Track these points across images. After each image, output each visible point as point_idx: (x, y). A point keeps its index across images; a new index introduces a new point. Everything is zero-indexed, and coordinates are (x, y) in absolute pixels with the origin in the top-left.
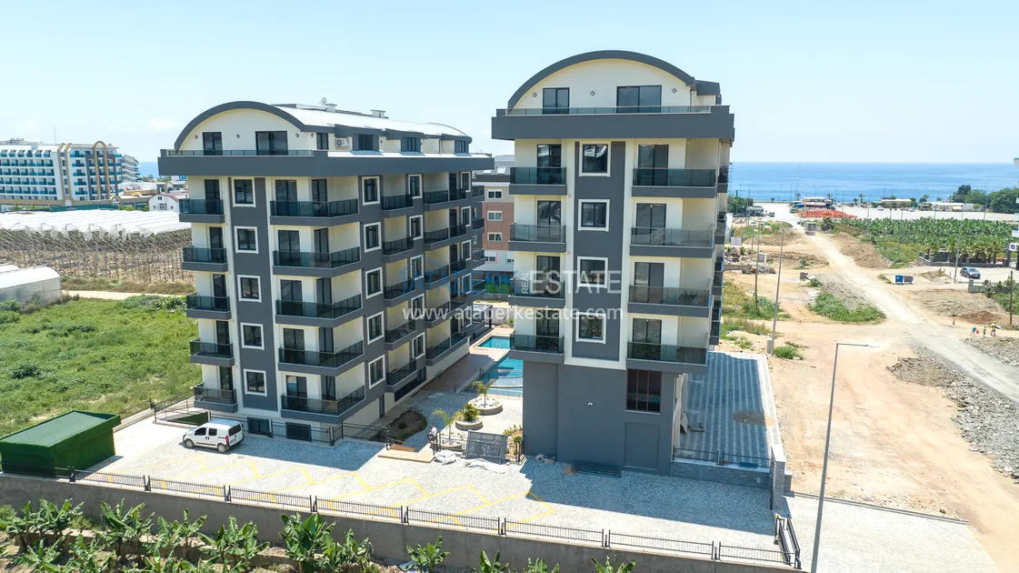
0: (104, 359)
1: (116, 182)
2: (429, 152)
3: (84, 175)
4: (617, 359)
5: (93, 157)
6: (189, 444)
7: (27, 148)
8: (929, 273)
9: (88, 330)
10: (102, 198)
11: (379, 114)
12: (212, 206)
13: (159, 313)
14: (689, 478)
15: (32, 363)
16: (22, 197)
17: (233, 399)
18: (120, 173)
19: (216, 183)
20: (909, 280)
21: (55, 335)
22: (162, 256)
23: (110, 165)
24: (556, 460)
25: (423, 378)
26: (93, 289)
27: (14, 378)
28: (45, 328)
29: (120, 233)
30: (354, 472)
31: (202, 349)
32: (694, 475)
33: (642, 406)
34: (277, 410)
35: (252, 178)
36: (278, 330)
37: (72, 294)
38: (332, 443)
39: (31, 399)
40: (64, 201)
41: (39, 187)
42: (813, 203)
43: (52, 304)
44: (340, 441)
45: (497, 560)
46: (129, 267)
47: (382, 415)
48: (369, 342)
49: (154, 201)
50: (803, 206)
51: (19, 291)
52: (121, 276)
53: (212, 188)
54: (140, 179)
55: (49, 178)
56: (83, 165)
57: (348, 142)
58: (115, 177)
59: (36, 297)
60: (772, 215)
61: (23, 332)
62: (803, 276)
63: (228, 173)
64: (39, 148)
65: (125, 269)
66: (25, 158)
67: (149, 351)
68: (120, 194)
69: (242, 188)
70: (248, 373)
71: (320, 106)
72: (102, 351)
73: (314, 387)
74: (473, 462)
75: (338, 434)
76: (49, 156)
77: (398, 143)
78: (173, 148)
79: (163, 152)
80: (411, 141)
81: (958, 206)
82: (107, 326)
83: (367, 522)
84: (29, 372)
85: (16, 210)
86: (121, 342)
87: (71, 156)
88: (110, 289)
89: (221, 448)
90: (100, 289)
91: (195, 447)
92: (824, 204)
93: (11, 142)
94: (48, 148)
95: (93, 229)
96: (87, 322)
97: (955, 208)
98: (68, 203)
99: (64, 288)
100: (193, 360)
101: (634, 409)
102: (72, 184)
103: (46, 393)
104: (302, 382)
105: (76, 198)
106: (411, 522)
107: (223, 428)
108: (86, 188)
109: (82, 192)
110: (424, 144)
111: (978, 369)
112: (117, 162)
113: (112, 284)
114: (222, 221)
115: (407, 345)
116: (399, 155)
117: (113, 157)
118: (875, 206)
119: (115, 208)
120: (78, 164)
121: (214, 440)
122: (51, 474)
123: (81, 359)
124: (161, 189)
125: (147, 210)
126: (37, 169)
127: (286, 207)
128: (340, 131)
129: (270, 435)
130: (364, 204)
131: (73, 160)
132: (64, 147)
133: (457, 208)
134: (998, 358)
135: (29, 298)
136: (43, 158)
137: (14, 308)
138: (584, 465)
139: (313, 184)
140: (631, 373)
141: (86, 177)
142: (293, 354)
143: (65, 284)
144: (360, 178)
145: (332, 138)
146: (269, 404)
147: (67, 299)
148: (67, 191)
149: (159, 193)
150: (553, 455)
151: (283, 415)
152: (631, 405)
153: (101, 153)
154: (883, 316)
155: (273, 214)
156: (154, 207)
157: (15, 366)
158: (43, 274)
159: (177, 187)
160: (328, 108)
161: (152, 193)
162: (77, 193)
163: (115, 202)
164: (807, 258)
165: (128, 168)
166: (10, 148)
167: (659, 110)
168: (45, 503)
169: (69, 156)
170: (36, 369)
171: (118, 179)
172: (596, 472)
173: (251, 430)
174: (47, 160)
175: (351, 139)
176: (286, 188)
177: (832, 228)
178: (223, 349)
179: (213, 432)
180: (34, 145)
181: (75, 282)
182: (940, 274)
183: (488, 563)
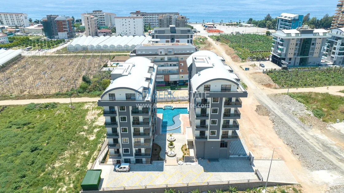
0: (50, 137)
4: (219, 139)
8: (252, 65)
14: (233, 159)
19: (113, 107)
20: (248, 69)
28: (12, 124)
33: (223, 147)
34: (133, 156)
36: (133, 139)
42: (210, 26)
50: (207, 27)
61: (6, 128)
70: (124, 149)
73: (143, 151)
74: (188, 163)
86: (48, 128)
111: (273, 107)
114: (116, 115)
127: (135, 112)
138: (210, 160)
140: (222, 141)
147: (4, 108)
150: (204, 158)
151: (135, 157)
154: (247, 87)
155: (132, 113)
172: (214, 161)
173: (125, 161)
176: (135, 107)
179: (125, 168)
182: (255, 65)
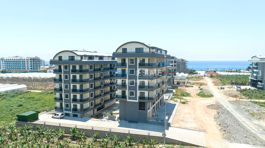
0: (36, 103)
1: (39, 66)
2: (105, 60)
3: (32, 64)
4: (137, 100)
5: (34, 60)
6: (53, 117)
7: (20, 58)
8: (229, 87)
9: (33, 98)
10: (36, 70)
11: (96, 52)
12: (60, 70)
13: (48, 95)
14: (151, 124)
15: (22, 103)
16: (17, 70)
17: (63, 109)
18: (41, 64)
19: (61, 66)
20: (224, 88)
21: (26, 99)
22: (50, 83)
23: (38, 62)
24: (126, 121)
25: (104, 107)
26: (34, 90)
27: (18, 107)
28: (23, 98)
29: (40, 78)
30: (85, 122)
31: (57, 99)
32: (152, 123)
33: (142, 110)
35: (68, 65)
36: (72, 95)
37: (29, 91)
38: (82, 117)
39: (21, 110)
40: (27, 70)
41: (22, 67)
42: (211, 71)
43: (25, 93)
44: (83, 117)
45: (109, 135)
46: (42, 85)
47: (94, 114)
48: (90, 98)
49: (48, 70)
50: (208, 72)
51: (18, 90)
52: (40, 87)
53: (60, 67)
54: (45, 65)
55: (24, 65)
56: (32, 62)
57: (87, 58)
58: (39, 65)
59: (21, 91)
60: (200, 74)
61: (19, 98)
62: (199, 88)
63: (63, 64)
64: (22, 58)
65: (41, 86)
66: (19, 60)
67: (46, 102)
68: (40, 69)
69: (66, 67)
70: (66, 104)
71: (83, 51)
72: (36, 102)
73: (79, 107)
75: (83, 116)
76: (24, 60)
77: (98, 58)
78: (53, 59)
79: (51, 60)
80: (101, 58)
81: (247, 71)
82: (37, 97)
83: (86, 129)
84: (21, 105)
85: (16, 72)
86: (40, 100)
87: (30, 60)
88: (37, 90)
89: (59, 118)
90: (35, 90)
91: (54, 118)
92: (214, 71)
93: (16, 57)
94: (24, 58)
95: (34, 77)
96: (33, 96)
97: (247, 72)
98: (28, 71)
99: (27, 90)
100: (55, 101)
101: (140, 110)
102: (29, 66)
103: (24, 109)
104: (76, 106)
105: (30, 70)
106: (94, 129)
107: (60, 114)
108: (32, 67)
109: (31, 68)
110: (104, 58)
112: (40, 61)
113: (38, 89)
114: (62, 73)
115: (99, 99)
116: (98, 60)
117: (39, 60)
118: (227, 71)
119: (39, 72)
120: (31, 62)
121: (58, 116)
122: (27, 121)
123: (32, 103)
124: (50, 68)
125: (47, 72)
126: (21, 63)
127: (74, 71)
128: (85, 56)
129: (69, 116)
130: (90, 70)
131: (30, 61)
132: (28, 58)
133: (112, 71)
134: (233, 104)
135: (20, 91)
136: (23, 60)
137: (17, 93)
138: (131, 121)
139: (79, 66)
140: (140, 103)
141: (33, 65)
142: (75, 100)
143: (28, 89)
144: (89, 65)
145: (84, 57)
146: (70, 110)
147: (28, 92)
148: (28, 68)
149: (50, 69)
150: (125, 120)
151: (72, 112)
152: (140, 109)
153: (36, 59)
154: (213, 96)
155: (71, 72)
156: (48, 72)
157: (18, 104)
158: (23, 86)
159: (54, 67)
160: (84, 51)
161: (48, 69)
162: (30, 69)
163: (39, 71)
164: (202, 84)
165: (43, 63)
166: (16, 58)
167: (143, 52)
168: (26, 125)
169: (29, 60)
170: (22, 105)
171: (40, 65)
172: (133, 123)
173: (66, 115)
174: (24, 61)
175: (87, 57)
176: (74, 67)
177: (213, 77)
178: (61, 99)
180: (21, 57)
181: (30, 88)
182: (232, 87)
183: (107, 135)
